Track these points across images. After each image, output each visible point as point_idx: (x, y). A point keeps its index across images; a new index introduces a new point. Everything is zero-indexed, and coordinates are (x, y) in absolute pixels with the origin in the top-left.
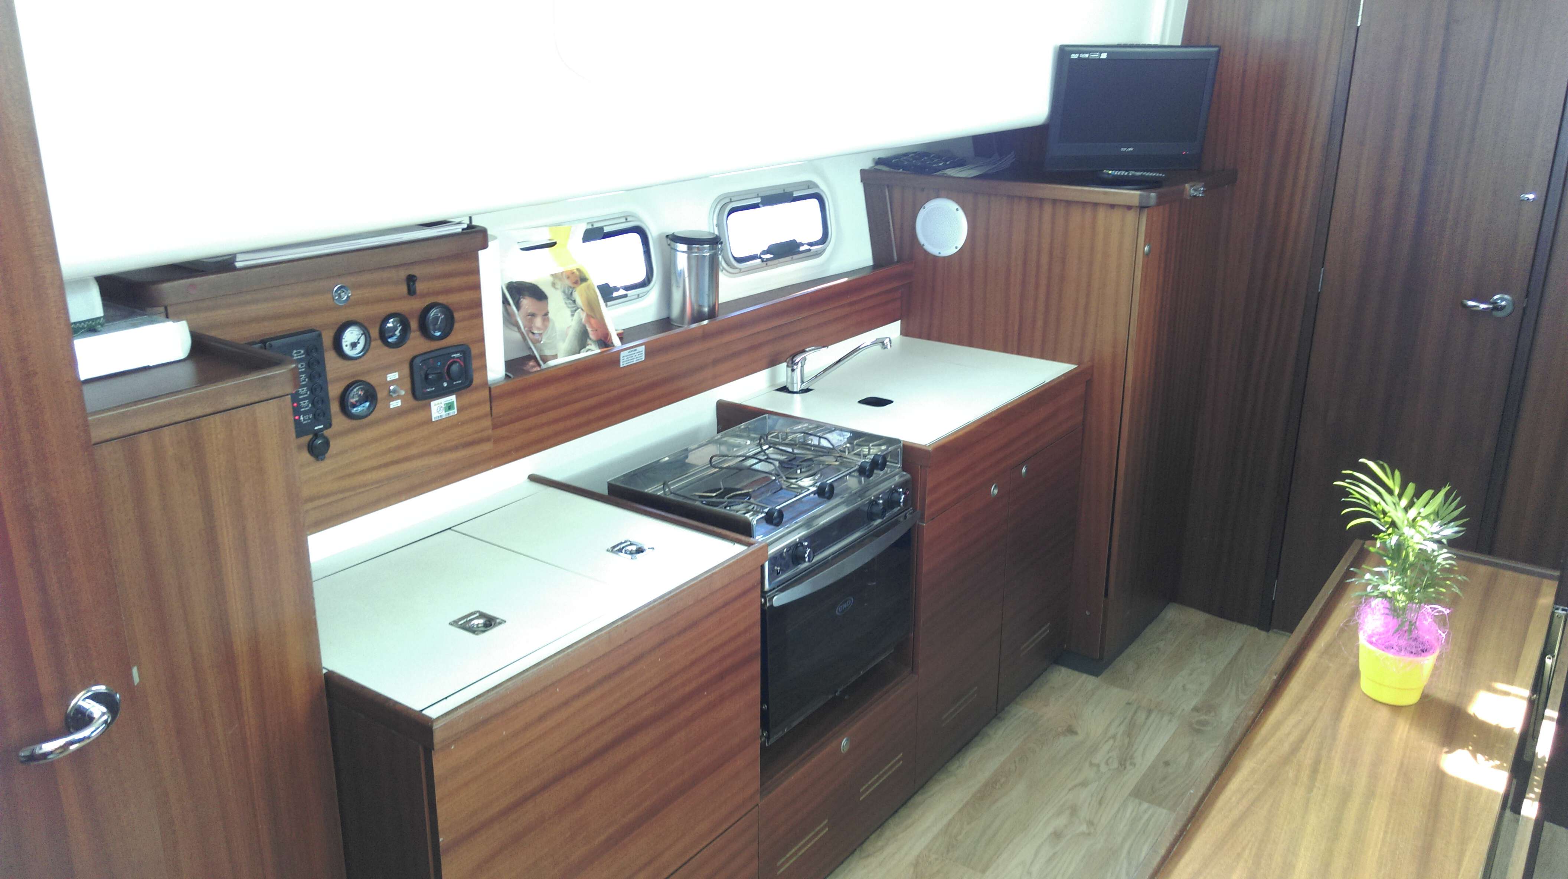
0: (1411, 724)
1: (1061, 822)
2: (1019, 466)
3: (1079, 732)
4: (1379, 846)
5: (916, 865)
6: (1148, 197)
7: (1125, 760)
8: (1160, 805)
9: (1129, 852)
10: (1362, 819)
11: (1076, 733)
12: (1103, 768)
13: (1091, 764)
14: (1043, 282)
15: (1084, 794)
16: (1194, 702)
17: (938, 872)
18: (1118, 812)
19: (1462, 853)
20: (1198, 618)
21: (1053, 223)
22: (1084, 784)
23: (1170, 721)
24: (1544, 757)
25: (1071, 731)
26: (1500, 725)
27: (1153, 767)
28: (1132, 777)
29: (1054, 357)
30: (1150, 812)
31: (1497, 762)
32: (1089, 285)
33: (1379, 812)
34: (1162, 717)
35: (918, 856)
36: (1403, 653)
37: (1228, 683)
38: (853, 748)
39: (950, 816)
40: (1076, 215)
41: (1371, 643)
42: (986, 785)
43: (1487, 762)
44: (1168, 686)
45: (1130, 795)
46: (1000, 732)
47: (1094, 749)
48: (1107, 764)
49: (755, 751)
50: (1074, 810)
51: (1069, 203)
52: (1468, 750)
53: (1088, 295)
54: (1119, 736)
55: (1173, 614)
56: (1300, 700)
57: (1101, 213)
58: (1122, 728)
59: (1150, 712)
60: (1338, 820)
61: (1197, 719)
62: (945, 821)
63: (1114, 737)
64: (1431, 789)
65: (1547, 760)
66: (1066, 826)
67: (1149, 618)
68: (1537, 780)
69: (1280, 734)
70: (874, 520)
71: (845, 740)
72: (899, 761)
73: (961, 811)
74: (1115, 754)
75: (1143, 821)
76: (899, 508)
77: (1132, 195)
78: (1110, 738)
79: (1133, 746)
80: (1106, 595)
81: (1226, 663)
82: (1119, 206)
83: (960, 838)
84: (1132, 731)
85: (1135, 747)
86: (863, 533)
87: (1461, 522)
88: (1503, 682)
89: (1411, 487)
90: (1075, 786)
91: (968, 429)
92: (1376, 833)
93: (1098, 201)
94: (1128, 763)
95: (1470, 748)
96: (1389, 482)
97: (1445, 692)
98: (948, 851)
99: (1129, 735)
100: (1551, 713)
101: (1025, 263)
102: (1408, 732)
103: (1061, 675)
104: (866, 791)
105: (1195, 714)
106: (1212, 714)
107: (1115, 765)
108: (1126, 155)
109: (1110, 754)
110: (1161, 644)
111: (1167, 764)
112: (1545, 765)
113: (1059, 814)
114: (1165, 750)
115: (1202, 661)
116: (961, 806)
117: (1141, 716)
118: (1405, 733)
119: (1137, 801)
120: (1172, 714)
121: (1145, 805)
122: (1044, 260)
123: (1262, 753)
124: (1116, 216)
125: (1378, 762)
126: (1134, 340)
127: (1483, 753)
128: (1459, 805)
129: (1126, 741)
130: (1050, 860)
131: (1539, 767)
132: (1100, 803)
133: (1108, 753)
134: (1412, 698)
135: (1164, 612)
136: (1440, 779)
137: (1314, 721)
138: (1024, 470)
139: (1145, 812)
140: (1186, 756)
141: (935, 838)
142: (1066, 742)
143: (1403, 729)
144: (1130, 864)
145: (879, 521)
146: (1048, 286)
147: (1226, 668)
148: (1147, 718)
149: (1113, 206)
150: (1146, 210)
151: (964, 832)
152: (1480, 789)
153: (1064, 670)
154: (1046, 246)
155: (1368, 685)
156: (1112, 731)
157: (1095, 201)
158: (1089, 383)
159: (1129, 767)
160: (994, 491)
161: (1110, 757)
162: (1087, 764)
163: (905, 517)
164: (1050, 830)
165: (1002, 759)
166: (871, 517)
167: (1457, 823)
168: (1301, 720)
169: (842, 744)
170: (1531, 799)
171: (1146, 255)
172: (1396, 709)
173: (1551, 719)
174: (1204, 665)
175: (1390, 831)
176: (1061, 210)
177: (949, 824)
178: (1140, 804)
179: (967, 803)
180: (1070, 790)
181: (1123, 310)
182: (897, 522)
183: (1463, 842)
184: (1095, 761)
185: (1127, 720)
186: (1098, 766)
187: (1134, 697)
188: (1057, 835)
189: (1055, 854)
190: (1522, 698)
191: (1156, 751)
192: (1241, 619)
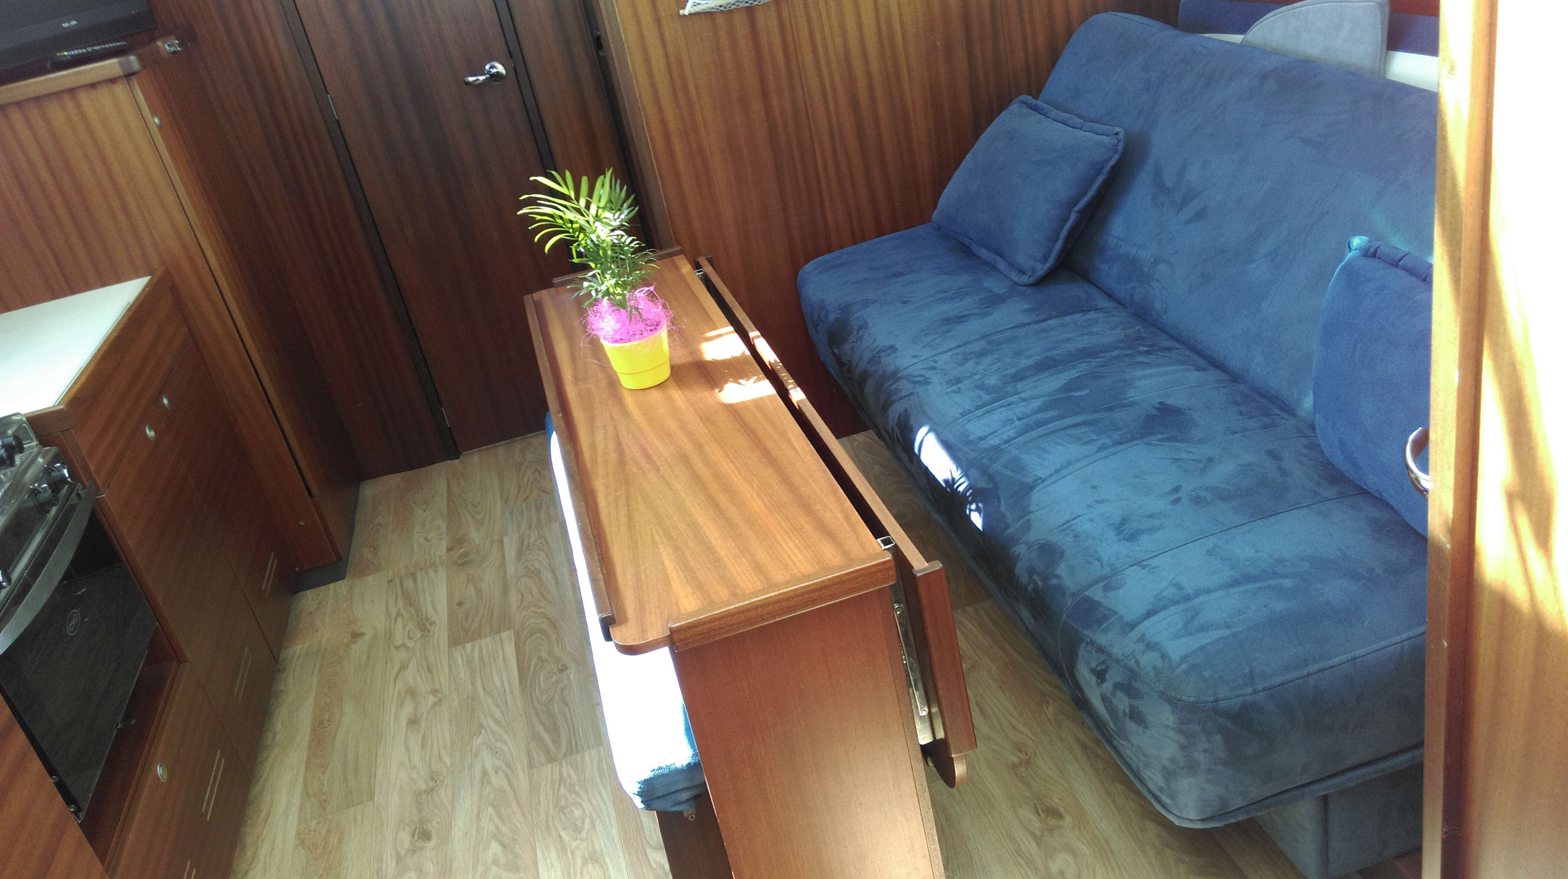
0: (680, 389)
1: (408, 708)
2: (158, 399)
3: (364, 630)
4: (736, 472)
5: (302, 842)
6: (129, 62)
7: (424, 625)
8: (480, 637)
9: (484, 689)
10: (708, 463)
11: (363, 634)
12: (410, 644)
13: (397, 648)
14: (58, 201)
15: (410, 675)
16: (444, 545)
17: (329, 831)
18: (450, 666)
19: (789, 442)
20: (394, 480)
21: (31, 128)
22: (404, 667)
23: (436, 571)
24: (775, 360)
25: (356, 636)
26: (734, 356)
27: (451, 614)
28: (441, 633)
29: (118, 278)
30: (477, 648)
31: (755, 378)
32: (113, 182)
33: (716, 453)
34: (427, 573)
35: (298, 834)
36: (645, 334)
37: (459, 515)
38: (171, 774)
39: (301, 780)
40: (54, 110)
41: (616, 341)
42: (314, 730)
43: (749, 381)
44: (412, 547)
45: (450, 646)
46: (290, 680)
47: (389, 635)
48: (410, 638)
49: (74, 832)
50: (412, 693)
51: (38, 100)
52: (731, 381)
53: (119, 194)
54: (403, 611)
55: (369, 490)
56: (591, 421)
57: (84, 98)
58: (400, 603)
59: (413, 576)
60: (695, 476)
61: (457, 555)
62: (299, 787)
63: (399, 614)
64: (732, 418)
65: (779, 361)
66: (416, 709)
67: (353, 506)
68: (784, 375)
69: (600, 451)
70: (48, 512)
71: (158, 767)
72: (220, 760)
73: (307, 768)
74: (410, 626)
75: (477, 659)
76: (66, 487)
77: (111, 66)
78: (397, 617)
79: (421, 610)
80: (310, 494)
81: (445, 501)
82: (99, 83)
83: (325, 790)
84: (410, 600)
85: (424, 609)
86: (43, 532)
87: (630, 201)
88: (710, 331)
89: (585, 180)
90: (398, 674)
91: (88, 372)
92: (727, 467)
93: (73, 86)
94: (428, 626)
95: (731, 380)
96: (563, 190)
97: (683, 358)
98: (324, 809)
99: (411, 605)
100: (754, 334)
101: (24, 190)
102: (684, 395)
103: (310, 599)
104: (208, 808)
105: (452, 552)
106: (466, 544)
107: (418, 634)
108: (72, 32)
109: (408, 629)
110: (380, 519)
111: (460, 604)
112: (781, 364)
113: (401, 704)
114: (450, 597)
115: (425, 511)
116: (304, 765)
117: (409, 583)
118: (683, 397)
119: (459, 648)
120: (433, 565)
121: (469, 646)
122: (45, 175)
123: (601, 470)
124: (103, 95)
125: (683, 426)
126: (197, 221)
127: (743, 378)
128: (758, 415)
129: (412, 610)
130: (423, 745)
131: (778, 367)
132: (430, 670)
133: (404, 629)
134: (665, 373)
135: (360, 493)
136: (733, 410)
137: (615, 427)
138: (165, 401)
139: (473, 650)
140: (471, 587)
141: (302, 808)
142: (359, 648)
143: (678, 396)
144: (493, 697)
145: (54, 510)
146: (66, 202)
147: (448, 505)
148: (415, 581)
149: (93, 86)
150: (134, 78)
151: (325, 782)
152: (762, 399)
153: (309, 593)
154: (37, 158)
155: (627, 382)
156: (393, 612)
157: (69, 86)
158: (173, 288)
159: (431, 628)
160: (150, 433)
161: (409, 632)
162: (393, 650)
163: (78, 495)
164: (404, 722)
165: (311, 700)
166: (43, 508)
167: (768, 427)
168: (605, 433)
169: (159, 774)
170: (791, 389)
171: (160, 127)
172: (660, 386)
173: (757, 337)
174: (428, 513)
175: (734, 459)
176: (34, 113)
177: (305, 785)
178: (464, 648)
179: (308, 757)
180: (395, 680)
181: (168, 195)
182: (73, 508)
183: (783, 434)
184: (399, 642)
185: (400, 594)
186: (404, 645)
187: (390, 573)
188: (413, 722)
189: (423, 737)
190: (731, 333)
191: (444, 601)
192: (431, 461)
